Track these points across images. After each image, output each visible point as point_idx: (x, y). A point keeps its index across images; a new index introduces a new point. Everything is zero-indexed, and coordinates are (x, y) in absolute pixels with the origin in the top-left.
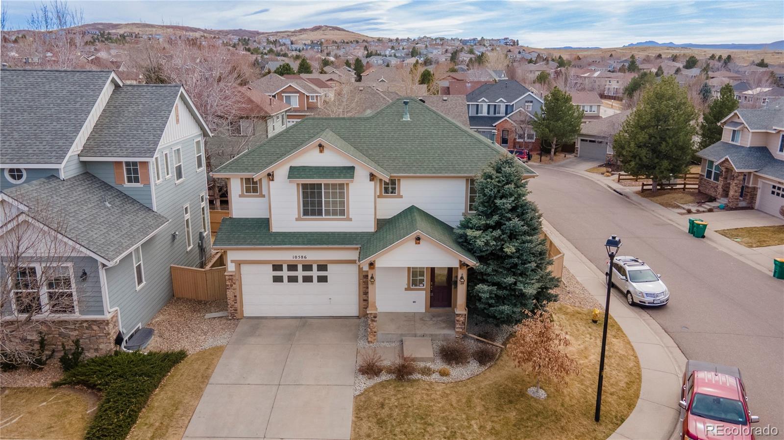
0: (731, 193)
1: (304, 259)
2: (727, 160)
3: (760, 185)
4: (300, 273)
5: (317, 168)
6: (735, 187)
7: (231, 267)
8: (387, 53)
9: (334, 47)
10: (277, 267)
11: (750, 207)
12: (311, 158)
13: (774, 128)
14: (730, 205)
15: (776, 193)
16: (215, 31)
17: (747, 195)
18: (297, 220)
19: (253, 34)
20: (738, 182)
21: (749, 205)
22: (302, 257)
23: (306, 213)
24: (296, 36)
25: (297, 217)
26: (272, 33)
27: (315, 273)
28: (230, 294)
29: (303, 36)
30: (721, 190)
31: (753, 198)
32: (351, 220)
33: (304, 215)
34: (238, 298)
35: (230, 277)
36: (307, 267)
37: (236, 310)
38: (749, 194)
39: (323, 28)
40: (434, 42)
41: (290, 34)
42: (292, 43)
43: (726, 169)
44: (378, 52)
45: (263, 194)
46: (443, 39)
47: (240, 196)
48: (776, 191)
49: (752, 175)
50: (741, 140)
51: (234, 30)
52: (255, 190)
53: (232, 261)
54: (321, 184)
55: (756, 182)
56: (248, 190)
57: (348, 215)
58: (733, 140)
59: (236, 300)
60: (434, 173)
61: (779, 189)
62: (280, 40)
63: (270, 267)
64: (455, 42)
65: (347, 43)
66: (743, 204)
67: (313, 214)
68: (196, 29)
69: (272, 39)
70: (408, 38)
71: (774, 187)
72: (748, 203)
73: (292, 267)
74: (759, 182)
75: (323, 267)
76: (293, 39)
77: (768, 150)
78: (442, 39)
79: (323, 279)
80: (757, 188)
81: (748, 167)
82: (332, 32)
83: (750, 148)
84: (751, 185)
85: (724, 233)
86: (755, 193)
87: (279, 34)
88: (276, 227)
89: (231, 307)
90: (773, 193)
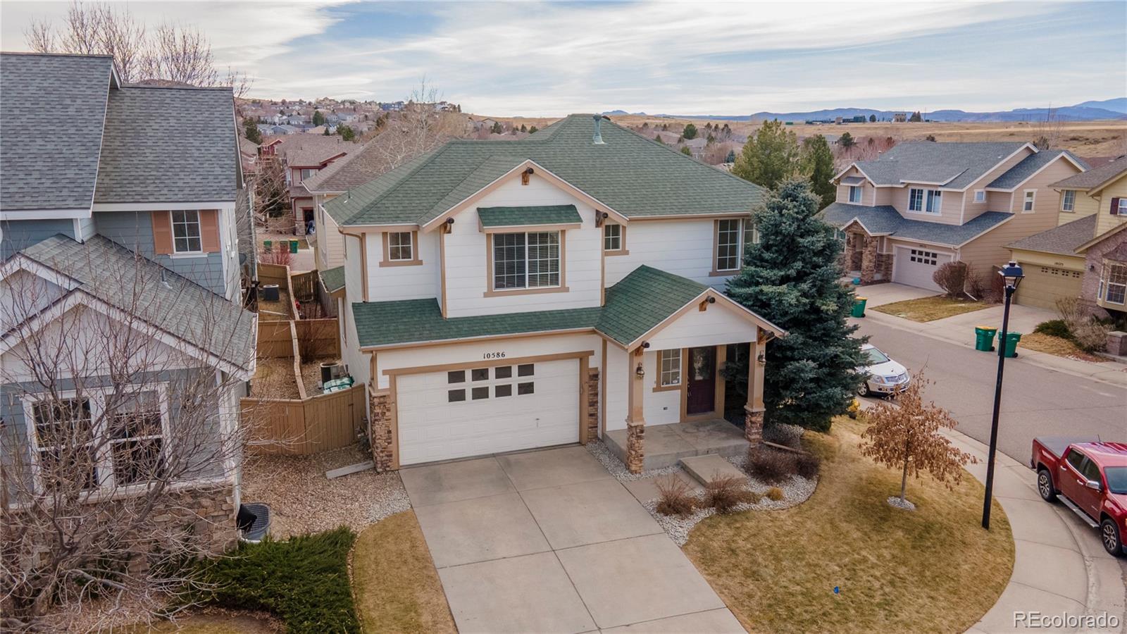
0: (865, 264)
1: (501, 358)
2: (856, 223)
3: (895, 252)
4: (492, 382)
5: (520, 209)
6: (869, 256)
7: (383, 383)
8: (276, 120)
10: (456, 376)
11: (886, 280)
12: (511, 194)
13: (901, 181)
14: (865, 279)
15: (917, 259)
17: (882, 265)
18: (486, 295)
20: (872, 249)
21: (884, 278)
22: (498, 354)
23: (499, 284)
25: (486, 291)
27: (515, 380)
28: (380, 429)
30: (850, 261)
31: (888, 268)
32: (567, 290)
33: (497, 287)
34: (393, 435)
35: (382, 399)
36: (503, 372)
37: (391, 456)
38: (883, 264)
40: (342, 106)
43: (855, 234)
44: (262, 119)
45: (420, 259)
46: (354, 103)
47: (382, 265)
48: (917, 256)
49: (885, 239)
50: (863, 199)
52: (406, 253)
53: (385, 372)
54: (524, 234)
55: (889, 248)
56: (395, 255)
57: (564, 283)
58: (852, 200)
59: (390, 438)
60: (678, 212)
61: (921, 253)
63: (445, 376)
64: (373, 106)
66: (878, 277)
67: (511, 283)
70: (300, 100)
71: (914, 252)
72: (884, 275)
73: (480, 374)
74: (894, 248)
75: (527, 369)
77: (894, 209)
78: (352, 103)
79: (526, 389)
80: (892, 256)
81: (881, 230)
83: (875, 207)
84: (884, 253)
85: (882, 309)
86: (890, 262)
88: (452, 310)
89: (382, 452)
90: (913, 259)
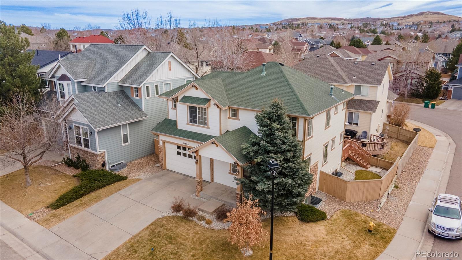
1: (188, 145)
4: (187, 152)
7: (161, 143)
9: (428, 26)
10: (179, 147)
12: (192, 92)
16: (351, 19)
19: (375, 20)
24: (404, 19)
25: (187, 122)
26: (389, 18)
28: (160, 156)
29: (408, 20)
32: (209, 129)
33: (190, 122)
35: (160, 148)
39: (426, 14)
41: (400, 19)
42: (398, 25)
47: (171, 108)
51: (363, 18)
53: (161, 140)
54: (197, 107)
57: (208, 126)
62: (390, 23)
63: (176, 147)
65: (441, 23)
67: (194, 122)
68: (340, 19)
69: (384, 23)
73: (185, 149)
76: (400, 22)
82: (432, 16)
87: (392, 19)
88: (178, 126)
89: (160, 163)
